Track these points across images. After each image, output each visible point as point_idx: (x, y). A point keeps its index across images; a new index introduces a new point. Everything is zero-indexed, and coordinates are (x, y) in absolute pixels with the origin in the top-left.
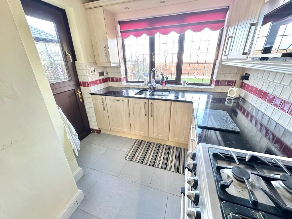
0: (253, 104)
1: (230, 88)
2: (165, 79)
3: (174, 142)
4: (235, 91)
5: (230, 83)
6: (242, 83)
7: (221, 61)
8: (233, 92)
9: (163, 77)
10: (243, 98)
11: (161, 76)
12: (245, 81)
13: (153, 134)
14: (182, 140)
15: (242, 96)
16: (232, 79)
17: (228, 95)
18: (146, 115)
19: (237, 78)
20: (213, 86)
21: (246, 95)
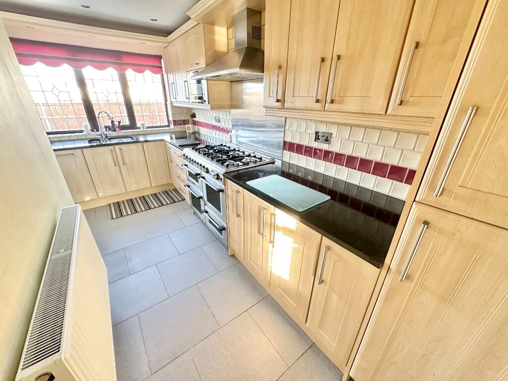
0: (204, 133)
1: (187, 126)
2: (117, 124)
3: (158, 186)
4: (191, 127)
5: (185, 122)
6: (193, 120)
7: (171, 103)
8: (190, 128)
9: (112, 122)
10: (197, 132)
11: (110, 121)
12: (195, 119)
13: (132, 185)
14: (164, 181)
15: (197, 131)
16: (185, 119)
17: (187, 131)
18: (115, 165)
19: (188, 117)
20: (172, 126)
21: (198, 129)
